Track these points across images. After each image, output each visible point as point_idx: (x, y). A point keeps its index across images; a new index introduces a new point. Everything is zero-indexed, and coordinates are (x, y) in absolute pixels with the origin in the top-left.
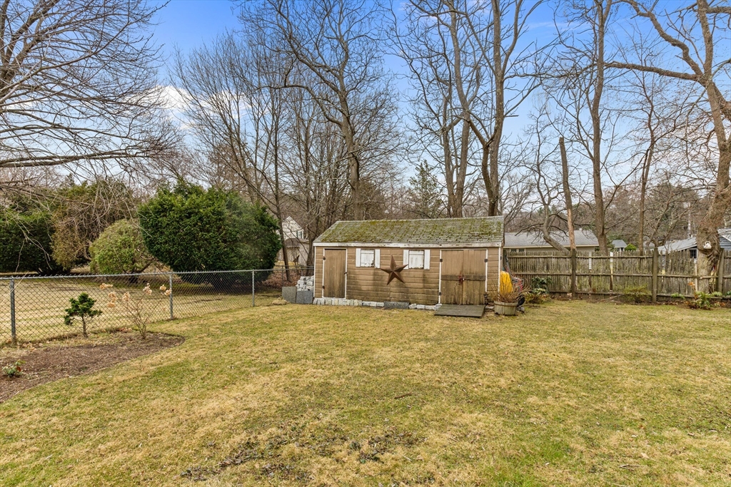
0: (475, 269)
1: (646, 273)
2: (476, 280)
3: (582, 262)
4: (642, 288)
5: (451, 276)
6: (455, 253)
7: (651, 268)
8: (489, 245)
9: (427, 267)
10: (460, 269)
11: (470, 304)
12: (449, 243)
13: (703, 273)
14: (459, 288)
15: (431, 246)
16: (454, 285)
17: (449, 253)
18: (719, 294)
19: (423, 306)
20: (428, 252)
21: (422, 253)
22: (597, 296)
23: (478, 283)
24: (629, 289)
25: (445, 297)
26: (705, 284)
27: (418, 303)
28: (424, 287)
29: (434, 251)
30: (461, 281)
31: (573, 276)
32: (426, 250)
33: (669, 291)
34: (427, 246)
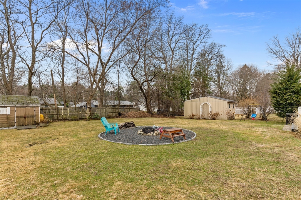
0: (31, 114)
1: (77, 113)
2: (31, 117)
3: (60, 111)
4: (76, 117)
5: (20, 116)
6: (22, 108)
7: (78, 112)
8: (36, 106)
9: (9, 113)
10: (24, 114)
11: (29, 125)
12: (19, 105)
13: (88, 112)
14: (24, 120)
15: (11, 106)
16: (22, 119)
17: (19, 108)
18: (91, 117)
19: (7, 128)
20: (9, 108)
21: (6, 108)
22: (65, 120)
23: (32, 118)
24: (73, 117)
25: (18, 124)
26: (88, 115)
27: (4, 127)
28: (7, 121)
29: (11, 108)
30: (25, 118)
31: (57, 115)
32: (8, 107)
33: (82, 117)
34: (9, 106)
